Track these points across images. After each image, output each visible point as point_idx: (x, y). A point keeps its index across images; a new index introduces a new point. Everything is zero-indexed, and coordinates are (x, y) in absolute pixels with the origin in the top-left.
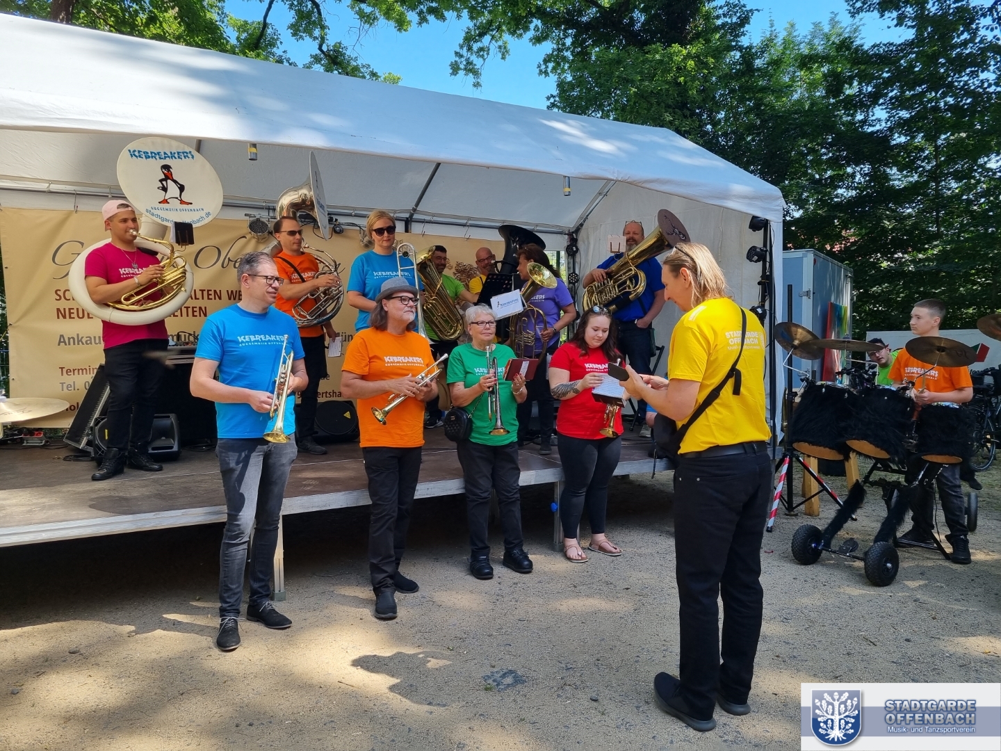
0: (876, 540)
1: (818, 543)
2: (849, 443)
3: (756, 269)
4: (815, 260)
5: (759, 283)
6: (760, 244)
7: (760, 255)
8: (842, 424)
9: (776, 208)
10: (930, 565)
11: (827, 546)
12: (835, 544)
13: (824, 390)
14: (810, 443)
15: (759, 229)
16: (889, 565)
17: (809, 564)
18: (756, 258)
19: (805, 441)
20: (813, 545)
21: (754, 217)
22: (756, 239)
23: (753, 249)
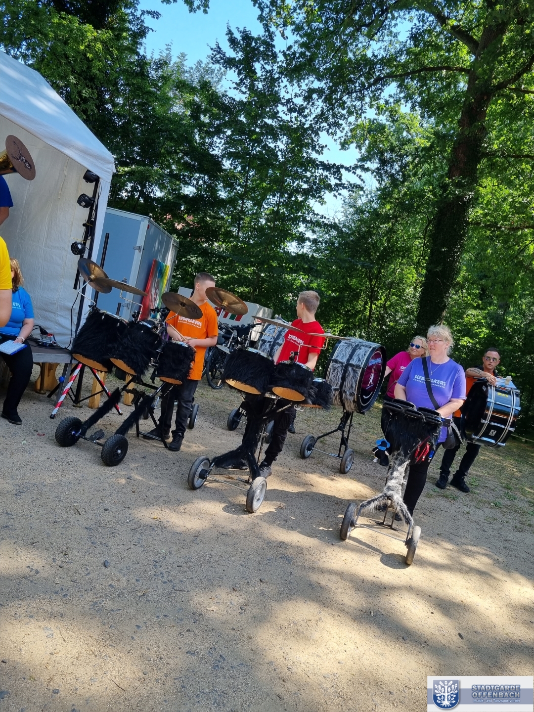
0: (116, 433)
1: (76, 432)
2: (112, 360)
3: (83, 213)
4: (149, 226)
5: (84, 225)
6: (90, 195)
7: (89, 202)
8: (110, 345)
9: (108, 170)
10: (153, 451)
11: (83, 433)
12: (89, 434)
13: (103, 317)
14: (83, 355)
15: (91, 181)
16: (119, 451)
17: (67, 447)
18: (84, 204)
19: (80, 354)
20: (73, 432)
21: (88, 171)
22: (88, 189)
23: (83, 196)
